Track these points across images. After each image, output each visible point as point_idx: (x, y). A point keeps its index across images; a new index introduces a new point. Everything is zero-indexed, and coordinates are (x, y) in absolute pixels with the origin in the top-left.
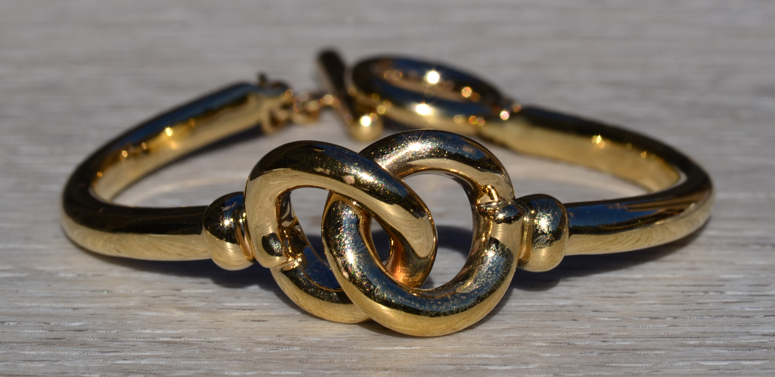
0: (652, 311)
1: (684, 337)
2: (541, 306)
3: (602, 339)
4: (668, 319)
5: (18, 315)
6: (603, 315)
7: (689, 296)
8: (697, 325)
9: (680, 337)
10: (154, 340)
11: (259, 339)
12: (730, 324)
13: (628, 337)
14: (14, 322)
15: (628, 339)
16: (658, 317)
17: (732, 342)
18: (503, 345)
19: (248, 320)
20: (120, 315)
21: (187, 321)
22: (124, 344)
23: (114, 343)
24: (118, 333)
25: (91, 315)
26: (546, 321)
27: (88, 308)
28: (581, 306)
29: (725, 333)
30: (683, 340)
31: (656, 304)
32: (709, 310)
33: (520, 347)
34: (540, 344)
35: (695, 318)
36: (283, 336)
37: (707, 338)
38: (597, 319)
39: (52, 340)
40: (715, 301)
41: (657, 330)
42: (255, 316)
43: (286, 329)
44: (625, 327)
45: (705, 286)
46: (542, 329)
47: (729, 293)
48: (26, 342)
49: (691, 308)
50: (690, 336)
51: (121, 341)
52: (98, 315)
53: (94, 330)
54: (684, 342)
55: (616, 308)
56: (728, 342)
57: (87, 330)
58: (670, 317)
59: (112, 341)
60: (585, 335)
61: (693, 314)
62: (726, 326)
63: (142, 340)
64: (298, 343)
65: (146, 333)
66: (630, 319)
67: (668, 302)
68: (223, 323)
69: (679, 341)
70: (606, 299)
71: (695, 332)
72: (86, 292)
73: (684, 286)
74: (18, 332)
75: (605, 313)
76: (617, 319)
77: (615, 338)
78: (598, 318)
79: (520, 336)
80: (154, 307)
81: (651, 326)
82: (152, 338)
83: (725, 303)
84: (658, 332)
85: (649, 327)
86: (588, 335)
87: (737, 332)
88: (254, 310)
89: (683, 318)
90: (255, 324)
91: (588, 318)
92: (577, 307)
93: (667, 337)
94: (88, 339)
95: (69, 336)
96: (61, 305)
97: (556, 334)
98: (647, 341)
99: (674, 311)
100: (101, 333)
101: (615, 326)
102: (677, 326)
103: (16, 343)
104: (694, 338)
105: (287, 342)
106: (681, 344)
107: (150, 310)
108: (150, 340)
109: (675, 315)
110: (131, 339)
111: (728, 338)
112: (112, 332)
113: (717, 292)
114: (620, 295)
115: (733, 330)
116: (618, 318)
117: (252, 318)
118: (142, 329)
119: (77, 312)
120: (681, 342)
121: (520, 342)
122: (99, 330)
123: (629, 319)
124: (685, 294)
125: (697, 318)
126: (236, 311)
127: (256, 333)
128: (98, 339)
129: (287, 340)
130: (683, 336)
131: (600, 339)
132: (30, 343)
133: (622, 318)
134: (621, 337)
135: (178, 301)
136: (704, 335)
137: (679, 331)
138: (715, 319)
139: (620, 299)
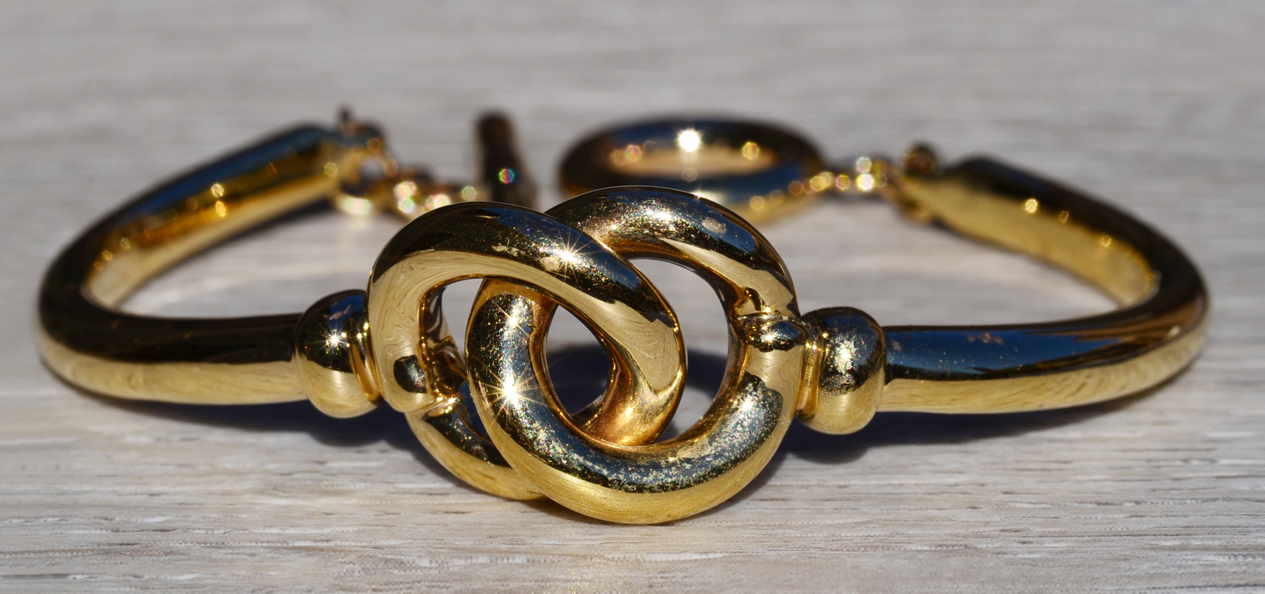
0: (1099, 493)
1: (1155, 535)
2: (917, 485)
3: (1020, 538)
4: (1127, 504)
5: (61, 506)
6: (1019, 500)
7: (1159, 467)
8: (1175, 514)
9: (1148, 535)
10: (285, 545)
11: (457, 543)
12: (1228, 512)
13: (1063, 535)
14: (54, 517)
15: (1063, 538)
16: (1110, 501)
17: (1234, 542)
18: (859, 550)
19: (439, 511)
20: (227, 505)
21: (339, 513)
22: (237, 551)
23: (220, 551)
24: (227, 535)
25: (181, 504)
26: (926, 509)
27: (175, 494)
28: (982, 485)
29: (1221, 527)
30: (1153, 540)
31: (1105, 480)
32: (1193, 489)
33: (887, 552)
34: (919, 548)
35: (1171, 503)
36: (496, 537)
37: (1192, 536)
38: (1010, 506)
39: (118, 546)
40: (1202, 475)
41: (1110, 523)
42: (450, 504)
43: (502, 525)
44: (1057, 518)
45: (1184, 450)
46: (920, 523)
47: (1224, 462)
48: (75, 550)
49: (1162, 487)
50: (1164, 533)
51: (230, 548)
52: (192, 504)
53: (186, 530)
54: (1154, 543)
55: (1042, 487)
56: (1228, 543)
57: (174, 529)
58: (1130, 502)
59: (217, 547)
60: (993, 533)
61: (1168, 496)
62: (1223, 515)
63: (265, 545)
64: (523, 548)
65: (272, 534)
66: (1065, 506)
67: (1126, 478)
68: (398, 516)
69: (1146, 540)
70: (1023, 473)
71: (1173, 527)
72: (171, 468)
73: (1149, 450)
74: (61, 534)
75: (1023, 496)
76: (1043, 506)
77: (1041, 537)
78: (1012, 505)
79: (885, 535)
80: (284, 492)
81: (1099, 517)
82: (283, 542)
83: (1218, 477)
84: (1111, 526)
85: (1096, 518)
86: (998, 533)
87: (1245, 525)
88: (447, 494)
89: (1152, 503)
90: (450, 518)
91: (996, 505)
92: (976, 487)
93: (1127, 535)
94: (177, 545)
95: (146, 539)
96: (130, 489)
97: (944, 532)
98: (1095, 541)
99: (1136, 491)
100: (199, 534)
101: (1040, 517)
102: (1142, 516)
103: (58, 551)
104: (1172, 535)
105: (504, 547)
106: (1151, 546)
107: (277, 496)
108: (279, 545)
109: (1137, 498)
110: (248, 544)
111: (1227, 536)
112: (216, 532)
113: (1204, 460)
114: (1046, 466)
115: (1236, 522)
116: (1045, 503)
117: (443, 508)
118: (265, 527)
119: (156, 499)
120: (1151, 543)
121: (887, 544)
122: (193, 530)
123: (1062, 505)
124: (1152, 464)
125: (1174, 503)
126: (417, 496)
127: (452, 532)
128: (193, 545)
129: (503, 544)
130: (1154, 533)
131: (1017, 539)
132: (83, 551)
133: (1052, 504)
134: (1051, 535)
135: (321, 480)
136: (1188, 531)
137: (1144, 525)
138: (1204, 504)
139: (1047, 473)
